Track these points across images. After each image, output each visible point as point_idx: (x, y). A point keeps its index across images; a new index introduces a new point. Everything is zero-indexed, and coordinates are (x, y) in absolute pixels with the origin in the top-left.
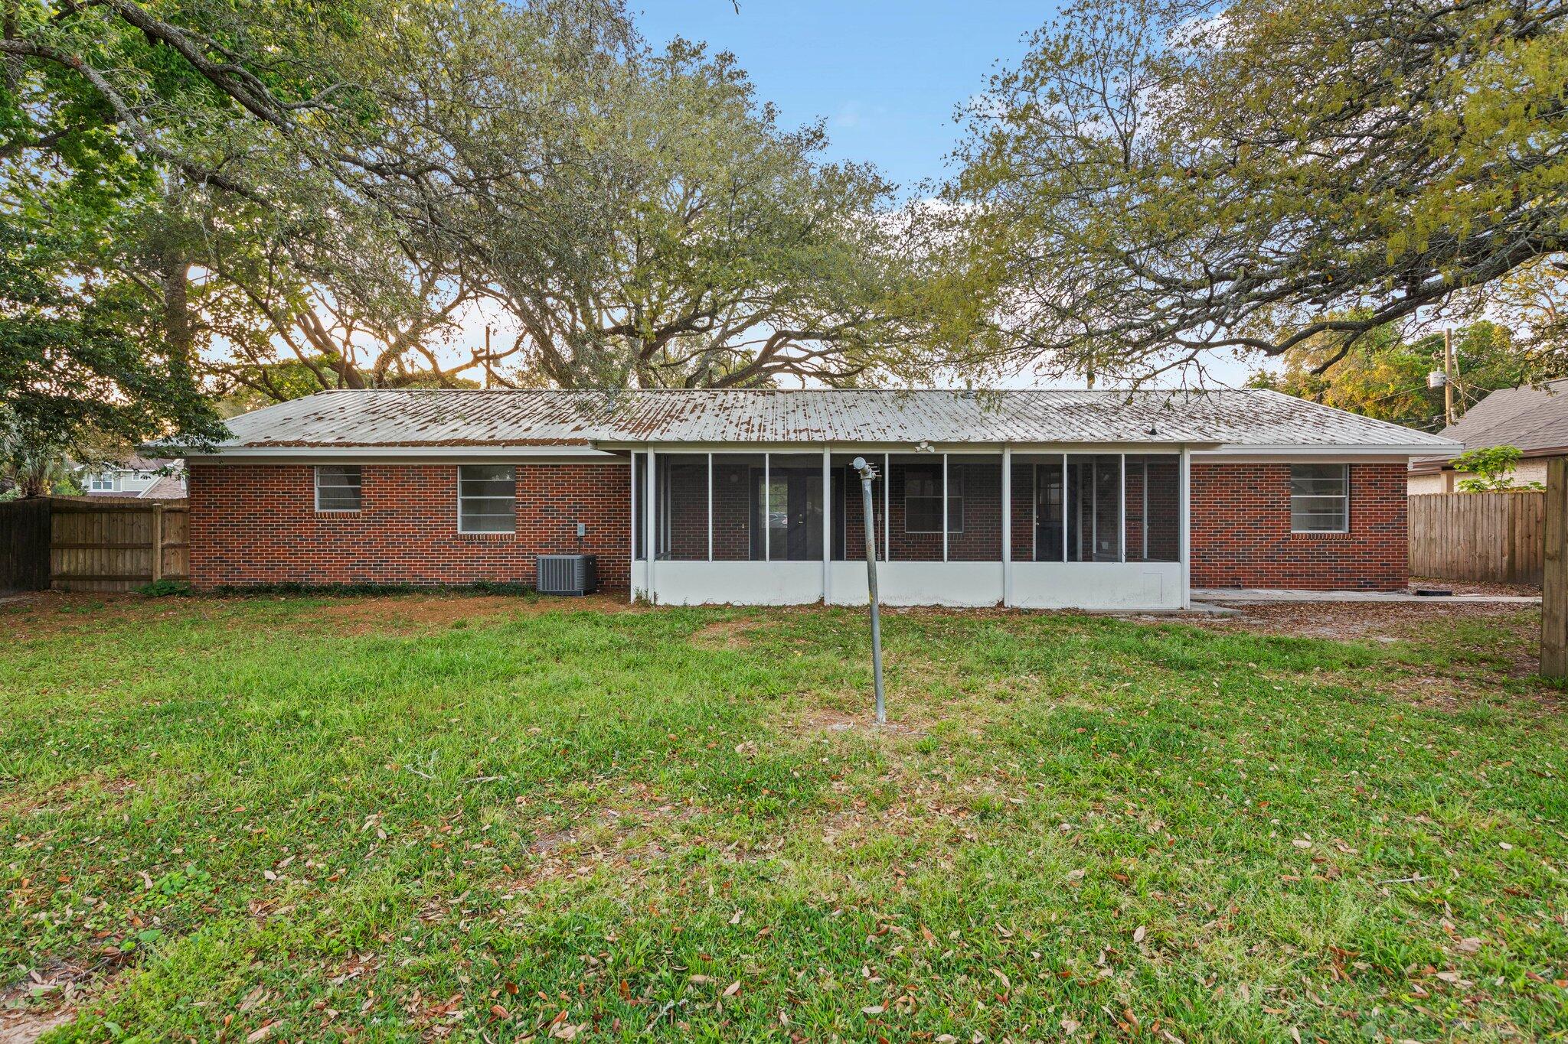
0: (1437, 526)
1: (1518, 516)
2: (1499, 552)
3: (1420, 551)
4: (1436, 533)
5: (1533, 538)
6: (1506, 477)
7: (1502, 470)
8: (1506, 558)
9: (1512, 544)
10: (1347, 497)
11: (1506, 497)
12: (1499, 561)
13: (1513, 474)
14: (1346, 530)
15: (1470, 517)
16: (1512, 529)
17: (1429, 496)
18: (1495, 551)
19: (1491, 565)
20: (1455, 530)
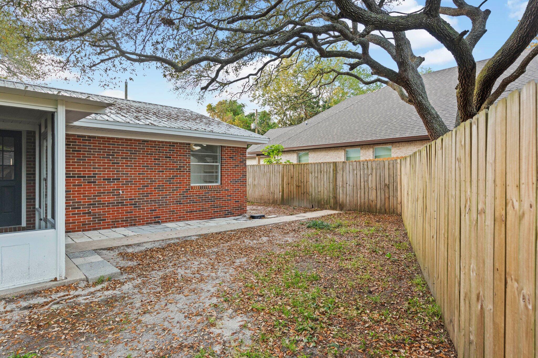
0: (257, 179)
1: (285, 175)
2: (278, 192)
3: (251, 190)
4: (256, 182)
5: (290, 185)
6: (279, 158)
7: (278, 155)
8: (281, 193)
9: (283, 187)
10: (219, 164)
11: (281, 166)
12: (278, 195)
13: (282, 157)
14: (219, 184)
15: (268, 175)
16: (283, 181)
17: (253, 165)
18: (277, 191)
19: (276, 197)
20: (263, 181)
